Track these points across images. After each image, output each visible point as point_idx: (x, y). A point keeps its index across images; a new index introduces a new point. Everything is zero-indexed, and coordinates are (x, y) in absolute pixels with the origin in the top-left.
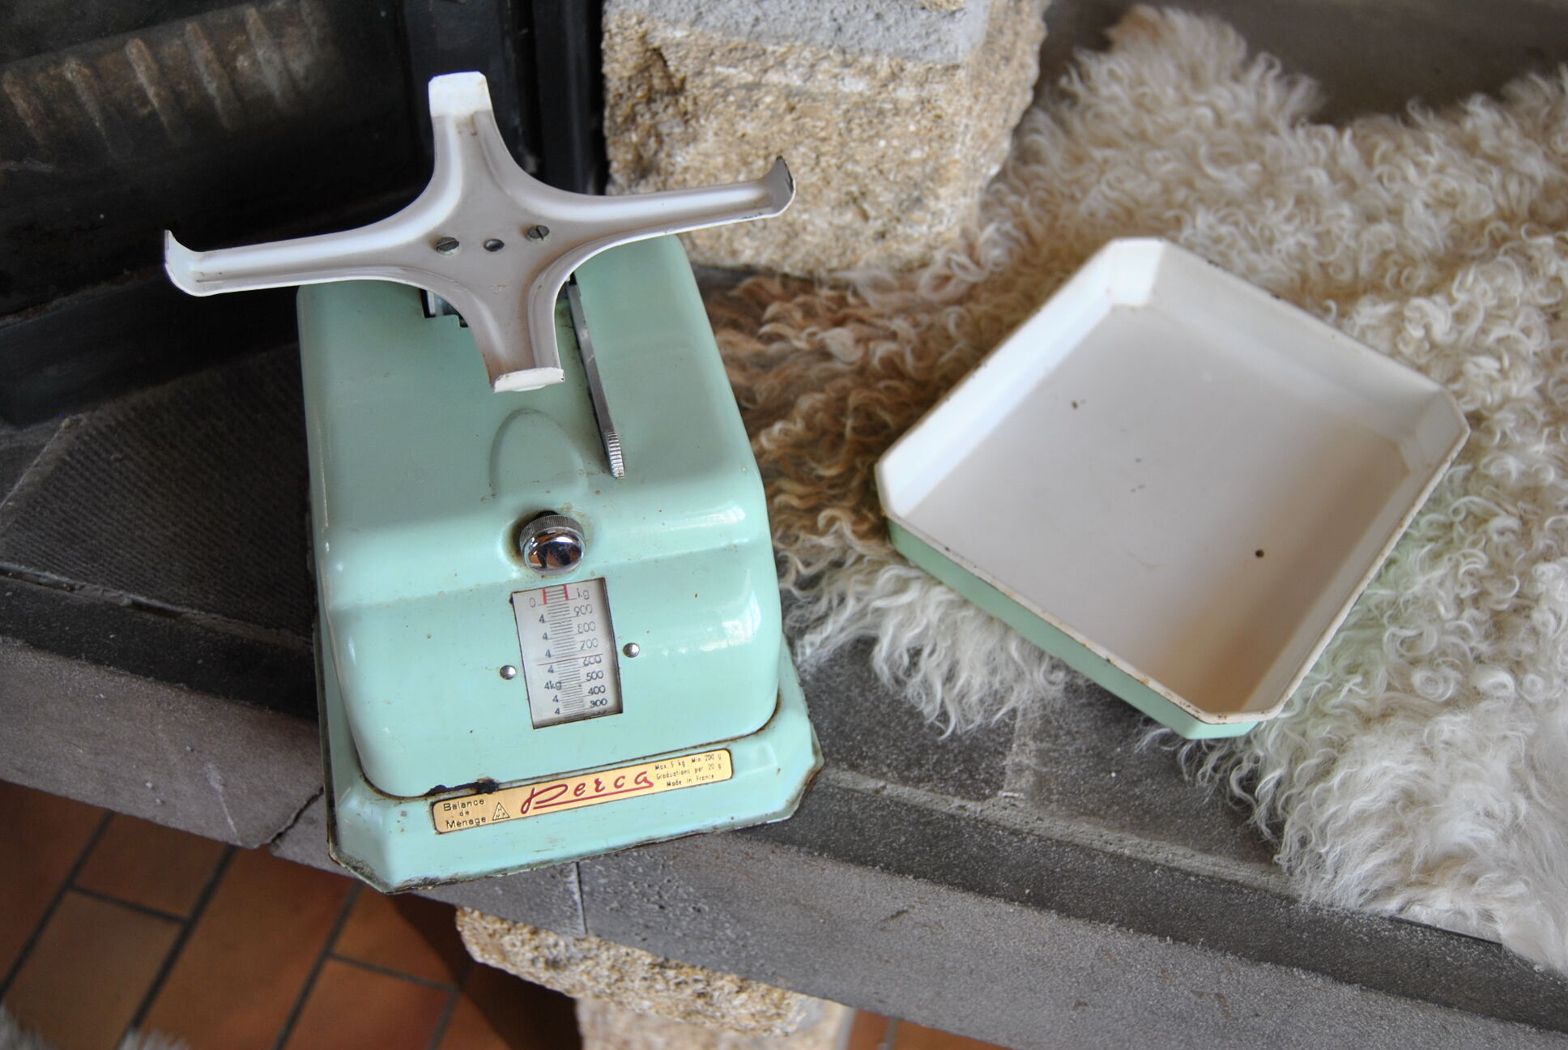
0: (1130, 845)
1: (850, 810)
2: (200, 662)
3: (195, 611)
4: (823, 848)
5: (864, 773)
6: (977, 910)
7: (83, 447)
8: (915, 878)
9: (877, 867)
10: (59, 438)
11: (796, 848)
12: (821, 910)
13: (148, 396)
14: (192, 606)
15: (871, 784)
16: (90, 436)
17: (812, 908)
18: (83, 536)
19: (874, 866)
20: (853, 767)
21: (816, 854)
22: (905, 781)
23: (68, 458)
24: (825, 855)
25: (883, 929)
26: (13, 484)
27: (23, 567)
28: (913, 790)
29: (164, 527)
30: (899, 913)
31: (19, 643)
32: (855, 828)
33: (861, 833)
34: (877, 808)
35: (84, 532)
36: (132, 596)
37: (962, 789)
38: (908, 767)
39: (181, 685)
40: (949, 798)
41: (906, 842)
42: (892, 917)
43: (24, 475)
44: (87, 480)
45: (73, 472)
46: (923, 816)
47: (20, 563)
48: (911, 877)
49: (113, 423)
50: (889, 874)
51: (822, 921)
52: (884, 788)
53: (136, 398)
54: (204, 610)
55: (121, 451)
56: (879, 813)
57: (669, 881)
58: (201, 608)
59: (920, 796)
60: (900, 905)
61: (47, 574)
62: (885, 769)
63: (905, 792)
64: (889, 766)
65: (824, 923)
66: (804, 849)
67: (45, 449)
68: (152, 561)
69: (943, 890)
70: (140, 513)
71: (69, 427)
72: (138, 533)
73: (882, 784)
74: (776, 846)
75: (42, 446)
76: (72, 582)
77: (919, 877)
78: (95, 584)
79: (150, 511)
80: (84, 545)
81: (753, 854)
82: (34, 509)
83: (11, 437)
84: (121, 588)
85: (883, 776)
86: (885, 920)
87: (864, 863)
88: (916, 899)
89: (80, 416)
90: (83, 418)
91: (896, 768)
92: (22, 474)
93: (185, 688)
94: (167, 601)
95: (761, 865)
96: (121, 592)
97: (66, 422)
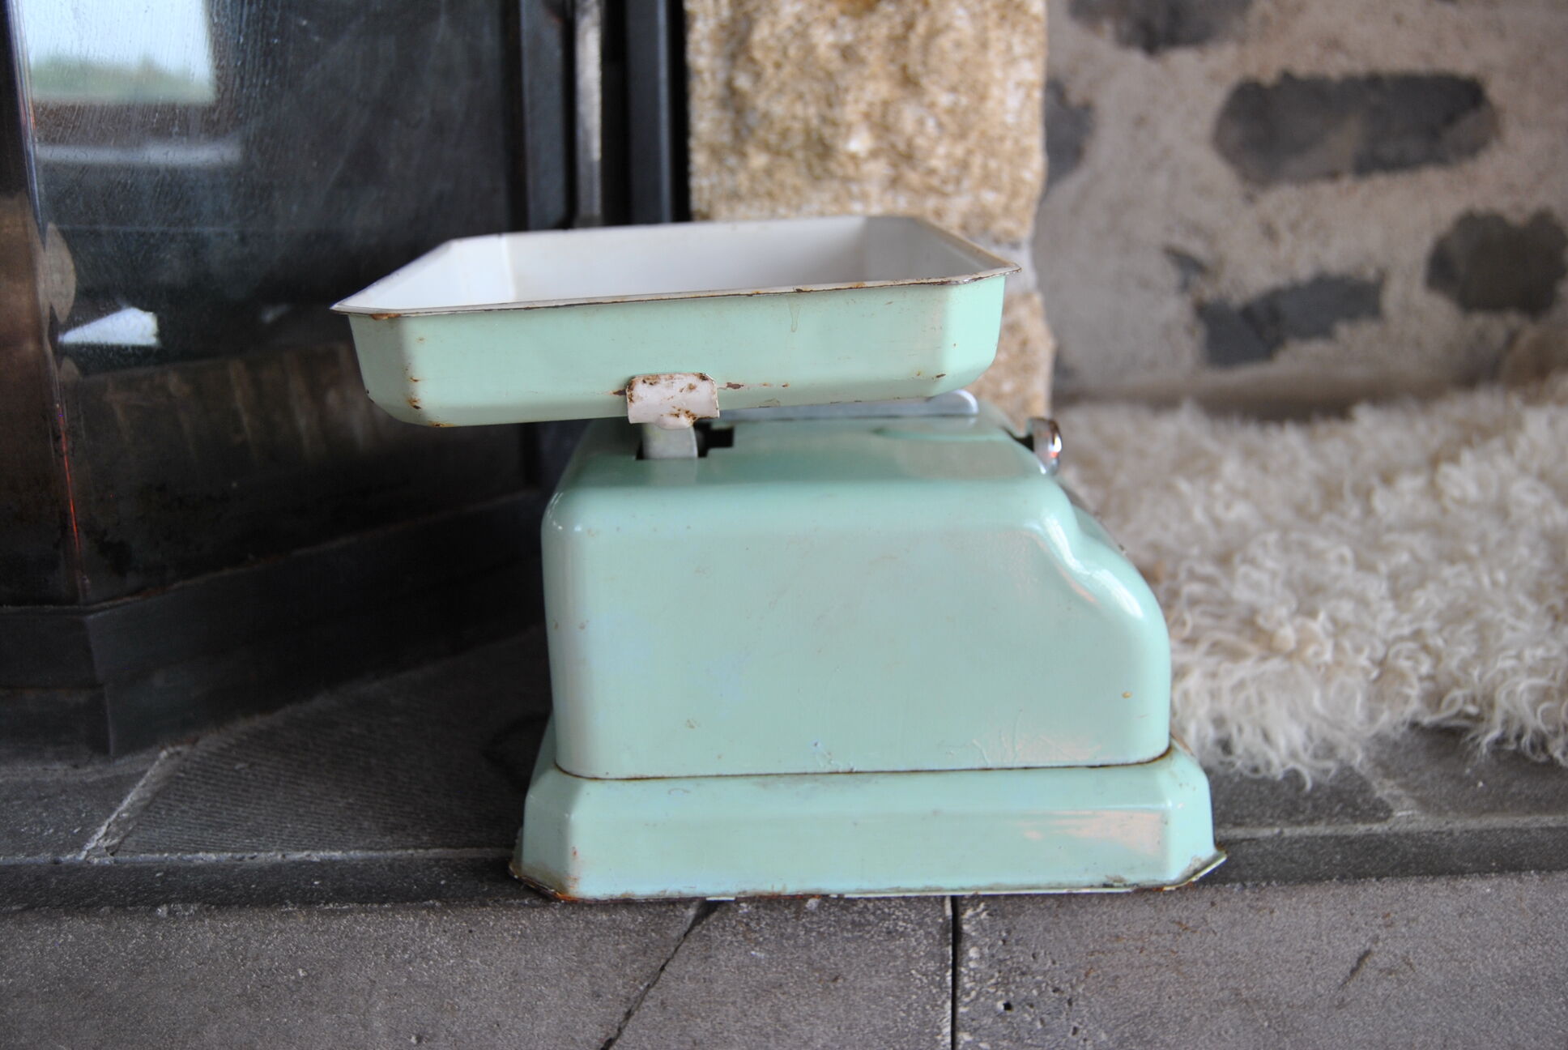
0: (1549, 820)
1: (1266, 850)
2: (443, 882)
3: (410, 852)
4: (1267, 878)
5: (1253, 827)
6: (1449, 909)
7: (195, 766)
8: (1378, 880)
9: (1334, 880)
10: (161, 765)
11: (1238, 885)
12: (1267, 1001)
13: (259, 722)
14: (406, 848)
15: (1266, 833)
16: (201, 757)
17: (1256, 1001)
18: (232, 822)
19: (1330, 878)
20: (1236, 825)
21: (1264, 884)
22: (1299, 824)
23: (182, 775)
24: (1274, 883)
25: (1342, 1005)
26: (121, 801)
27: (166, 855)
28: (1311, 828)
29: (332, 801)
30: (1361, 959)
31: (193, 908)
32: (1284, 860)
33: (1292, 860)
34: (1290, 844)
35: (233, 819)
36: (322, 853)
37: (1355, 819)
38: (1290, 815)
39: (431, 902)
40: (1351, 825)
41: (1344, 858)
42: (1353, 971)
43: (132, 794)
44: (214, 785)
45: (194, 783)
46: (1341, 841)
47: (162, 852)
48: (1374, 880)
49: (225, 746)
50: (1349, 884)
51: (1266, 1024)
52: (1281, 833)
53: (243, 726)
54: (421, 848)
55: (246, 762)
56: (1297, 846)
57: (1075, 1030)
58: (416, 847)
59: (1321, 829)
60: (1362, 943)
61: (201, 855)
62: (1271, 821)
63: (1305, 830)
64: (1272, 817)
65: (1269, 1026)
66: (1249, 884)
67: (148, 774)
68: (333, 825)
69: (1410, 885)
70: (296, 797)
71: (171, 756)
72: (301, 811)
73: (1276, 830)
74: (1217, 890)
75: (145, 772)
76: (238, 856)
77: (1382, 877)
78: (269, 851)
79: (308, 794)
80: (238, 828)
81: (1188, 918)
82: (158, 813)
83: (100, 772)
84: (307, 849)
85: (1272, 825)
86: (1343, 986)
87: (1320, 880)
88: (1380, 921)
89: (179, 748)
90: (184, 749)
91: (1279, 817)
92: (128, 793)
93: (438, 904)
94: (371, 849)
95: (1196, 938)
96: (306, 853)
97: (164, 754)
